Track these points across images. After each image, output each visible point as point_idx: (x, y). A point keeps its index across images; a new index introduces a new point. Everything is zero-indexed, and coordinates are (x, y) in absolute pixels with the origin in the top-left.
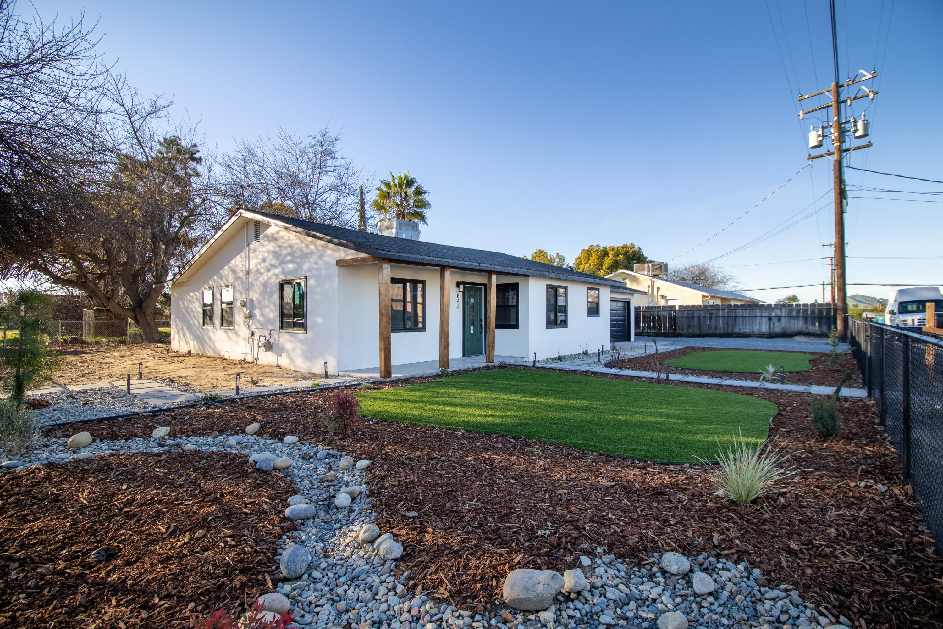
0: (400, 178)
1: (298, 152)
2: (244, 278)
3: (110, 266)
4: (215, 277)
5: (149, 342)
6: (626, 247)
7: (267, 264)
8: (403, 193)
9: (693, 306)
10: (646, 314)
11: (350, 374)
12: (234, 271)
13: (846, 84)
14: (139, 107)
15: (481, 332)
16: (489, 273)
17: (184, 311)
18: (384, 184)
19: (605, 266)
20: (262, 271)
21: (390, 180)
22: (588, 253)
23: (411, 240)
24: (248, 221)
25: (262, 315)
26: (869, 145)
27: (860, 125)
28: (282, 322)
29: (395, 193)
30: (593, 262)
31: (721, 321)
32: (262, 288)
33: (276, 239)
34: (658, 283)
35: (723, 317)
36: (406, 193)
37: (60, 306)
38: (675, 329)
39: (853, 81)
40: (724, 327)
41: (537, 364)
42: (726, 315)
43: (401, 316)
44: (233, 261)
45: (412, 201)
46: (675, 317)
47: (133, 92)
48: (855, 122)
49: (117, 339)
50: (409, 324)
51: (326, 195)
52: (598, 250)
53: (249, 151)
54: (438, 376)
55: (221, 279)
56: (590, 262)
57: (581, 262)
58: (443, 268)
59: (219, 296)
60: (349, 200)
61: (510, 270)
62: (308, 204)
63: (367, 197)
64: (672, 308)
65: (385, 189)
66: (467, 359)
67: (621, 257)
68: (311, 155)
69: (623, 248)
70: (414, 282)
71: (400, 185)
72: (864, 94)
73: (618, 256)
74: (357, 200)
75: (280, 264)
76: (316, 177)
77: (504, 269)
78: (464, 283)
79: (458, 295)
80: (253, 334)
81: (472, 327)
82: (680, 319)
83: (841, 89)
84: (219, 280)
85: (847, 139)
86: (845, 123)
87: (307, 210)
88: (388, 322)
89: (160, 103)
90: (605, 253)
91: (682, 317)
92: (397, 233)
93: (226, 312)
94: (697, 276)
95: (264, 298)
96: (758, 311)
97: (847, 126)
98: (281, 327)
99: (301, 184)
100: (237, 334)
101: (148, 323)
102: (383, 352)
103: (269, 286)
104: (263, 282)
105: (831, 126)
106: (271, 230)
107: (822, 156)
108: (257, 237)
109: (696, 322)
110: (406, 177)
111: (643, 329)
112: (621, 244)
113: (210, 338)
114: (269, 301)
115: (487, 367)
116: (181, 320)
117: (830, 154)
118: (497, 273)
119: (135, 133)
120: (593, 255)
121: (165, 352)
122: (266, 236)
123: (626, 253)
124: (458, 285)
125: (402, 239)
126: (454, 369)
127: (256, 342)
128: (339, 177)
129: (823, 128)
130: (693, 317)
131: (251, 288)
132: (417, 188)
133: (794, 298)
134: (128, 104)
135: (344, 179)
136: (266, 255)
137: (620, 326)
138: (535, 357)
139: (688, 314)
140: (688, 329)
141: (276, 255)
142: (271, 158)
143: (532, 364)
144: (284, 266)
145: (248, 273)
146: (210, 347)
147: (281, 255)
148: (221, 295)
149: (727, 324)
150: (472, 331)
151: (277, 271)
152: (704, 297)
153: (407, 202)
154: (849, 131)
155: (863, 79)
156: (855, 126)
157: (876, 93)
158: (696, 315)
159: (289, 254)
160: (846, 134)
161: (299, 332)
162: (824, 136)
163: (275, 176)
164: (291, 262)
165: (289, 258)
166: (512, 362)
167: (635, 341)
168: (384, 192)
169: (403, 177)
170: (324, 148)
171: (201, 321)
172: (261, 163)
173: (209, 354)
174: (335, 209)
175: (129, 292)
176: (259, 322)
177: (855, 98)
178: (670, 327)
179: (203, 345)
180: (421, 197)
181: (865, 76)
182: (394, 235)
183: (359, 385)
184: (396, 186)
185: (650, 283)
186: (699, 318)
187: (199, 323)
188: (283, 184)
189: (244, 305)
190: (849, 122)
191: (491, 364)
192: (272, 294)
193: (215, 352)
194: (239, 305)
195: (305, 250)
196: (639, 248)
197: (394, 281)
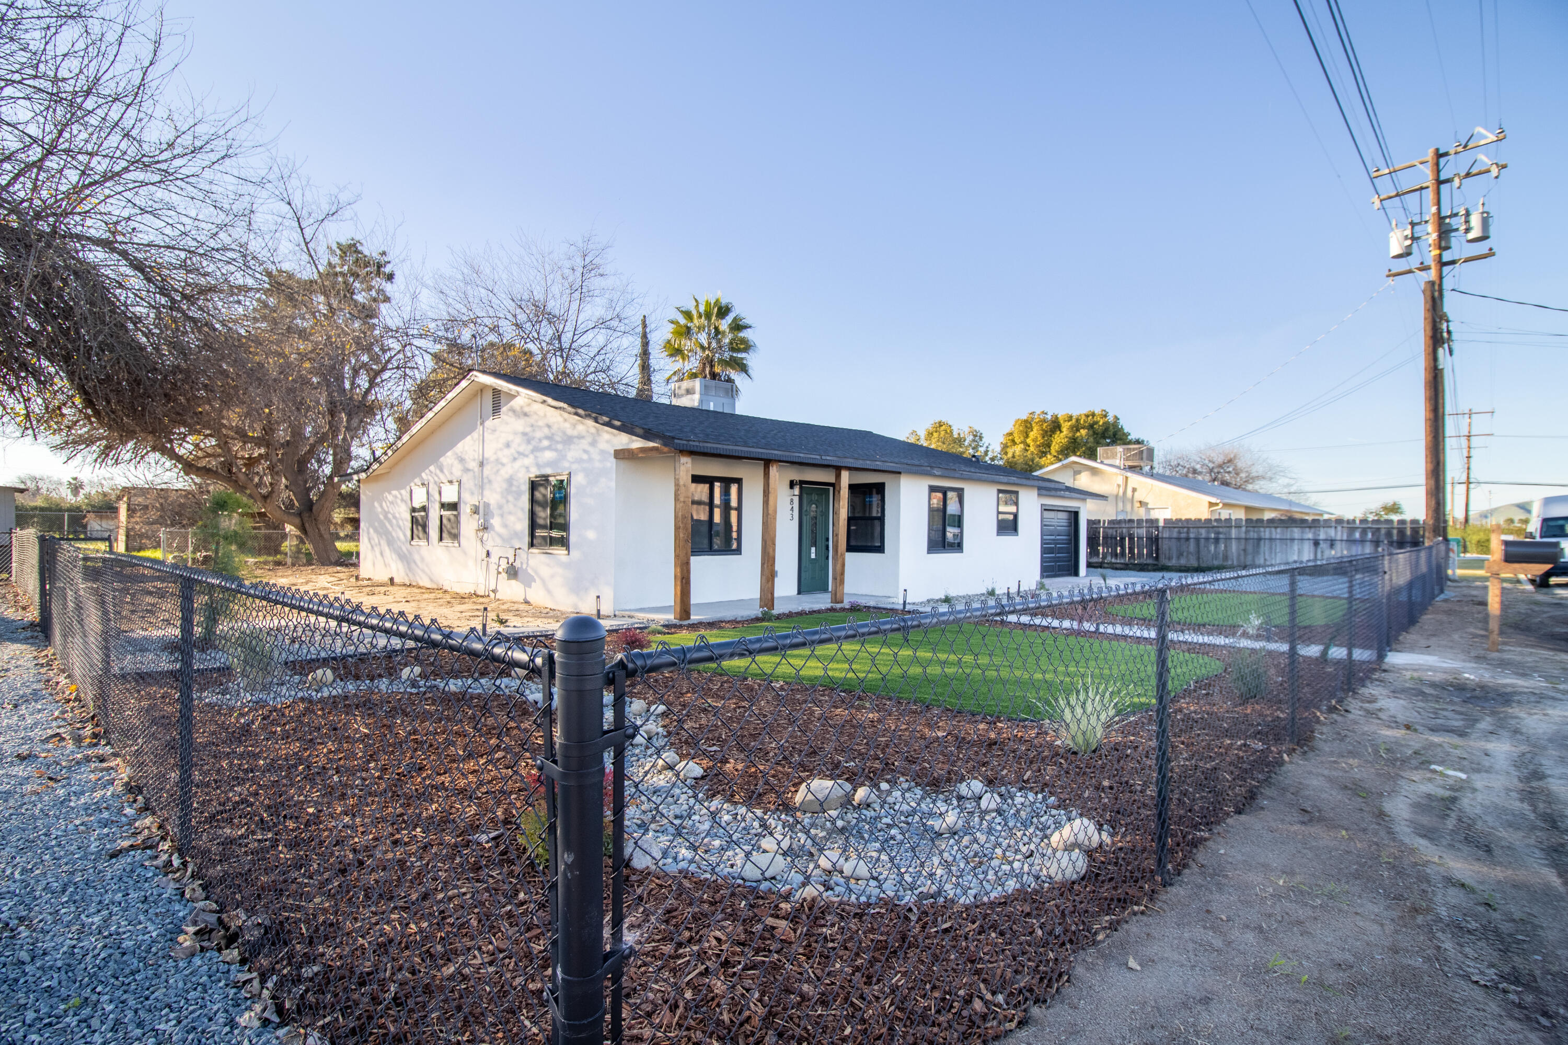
0: (708, 304)
1: (547, 266)
2: (476, 469)
3: (268, 447)
4: (432, 468)
5: (323, 564)
6: (1093, 415)
7: (512, 450)
8: (712, 327)
9: (1188, 521)
10: (1110, 531)
11: (632, 614)
12: (462, 460)
13: (1452, 151)
14: (314, 207)
15: (827, 558)
16: (838, 469)
17: (381, 517)
18: (682, 312)
19: (1055, 448)
20: (504, 460)
21: (691, 306)
22: (1027, 425)
23: (722, 413)
24: (483, 388)
25: (505, 526)
26: (1491, 254)
27: (1475, 220)
28: (532, 535)
29: (699, 328)
30: (1035, 440)
31: (1234, 546)
32: (505, 486)
33: (526, 415)
34: (1135, 480)
35: (1238, 539)
36: (716, 328)
37: (181, 505)
38: (1157, 558)
39: (1465, 146)
40: (1239, 555)
41: (908, 608)
42: (1243, 536)
43: (705, 529)
44: (460, 445)
45: (727, 341)
46: (1157, 538)
47: (304, 183)
48: (1468, 214)
49: (271, 558)
50: (717, 542)
51: (590, 335)
52: (1044, 421)
53: (472, 267)
54: (757, 619)
55: (442, 471)
56: (1029, 441)
57: (1013, 441)
58: (767, 463)
59: (437, 496)
60: (626, 341)
61: (869, 464)
62: (561, 349)
63: (653, 337)
64: (1153, 523)
65: (683, 321)
66: (803, 597)
67: (1083, 432)
68: (567, 272)
69: (1087, 416)
70: (727, 482)
71: (708, 316)
72: (1483, 169)
73: (1078, 430)
74: (638, 342)
75: (532, 451)
76: (574, 306)
77: (859, 464)
78: (802, 482)
79: (792, 501)
80: (488, 554)
81: (813, 549)
82: (1166, 542)
83: (1442, 161)
84: (438, 472)
85: (1454, 242)
86: (1450, 217)
87: (560, 360)
88: (687, 541)
89: (343, 198)
90: (1056, 426)
91: (1170, 538)
92: (701, 401)
93: (449, 520)
94: (1220, 466)
95: (508, 501)
96: (1296, 530)
97: (1454, 222)
98: (532, 545)
99: (552, 319)
100: (465, 553)
101: (321, 536)
102: (679, 583)
103: (515, 483)
104: (507, 476)
105: (1426, 222)
106: (517, 403)
107: (1410, 271)
108: (496, 409)
109: (1192, 546)
110: (717, 300)
111: (1104, 557)
112: (1085, 411)
113: (423, 559)
114: (515, 506)
115: (832, 610)
116: (376, 531)
117: (1424, 268)
118: (849, 469)
119: (307, 244)
120: (1035, 430)
121: (353, 580)
122: (513, 411)
123: (1091, 426)
124: (792, 485)
125: (708, 411)
126: (781, 611)
127: (493, 567)
128: (611, 305)
129: (1413, 224)
130: (1188, 539)
131: (487, 486)
132: (735, 319)
133: (1394, 508)
134: (297, 202)
135: (618, 309)
136: (511, 438)
137: (1060, 550)
138: (905, 596)
139: (1179, 533)
140: (1178, 558)
141: (527, 437)
142: (504, 276)
143: (901, 607)
144: (538, 454)
145: (482, 464)
146: (423, 571)
147: (533, 438)
148: (440, 493)
149: (1245, 550)
150: (813, 556)
151: (527, 461)
152: (1211, 504)
153: (719, 341)
154: (1457, 230)
155: (1482, 142)
156: (1467, 222)
157: (1504, 167)
158: (1192, 535)
159: (547, 438)
160: (1453, 234)
161: (560, 552)
162: (1414, 238)
163: (511, 306)
164: (549, 448)
165: (546, 443)
166: (872, 603)
167: (1087, 575)
168: (681, 326)
169: (713, 302)
170: (588, 260)
171: (409, 533)
172: (490, 285)
173: (421, 584)
174: (602, 357)
175: (293, 488)
176: (499, 535)
177: (1468, 175)
178: (1150, 554)
179: (410, 569)
180: (743, 334)
181: (1486, 137)
182: (696, 404)
183: (645, 628)
184: (700, 316)
185: (1120, 480)
186: (1197, 540)
187: (405, 535)
188: (522, 317)
189: (476, 511)
190: (1456, 215)
191: (839, 606)
192: (519, 494)
193: (431, 580)
194: (468, 511)
195: (570, 432)
196: (1116, 418)
197: (696, 479)
